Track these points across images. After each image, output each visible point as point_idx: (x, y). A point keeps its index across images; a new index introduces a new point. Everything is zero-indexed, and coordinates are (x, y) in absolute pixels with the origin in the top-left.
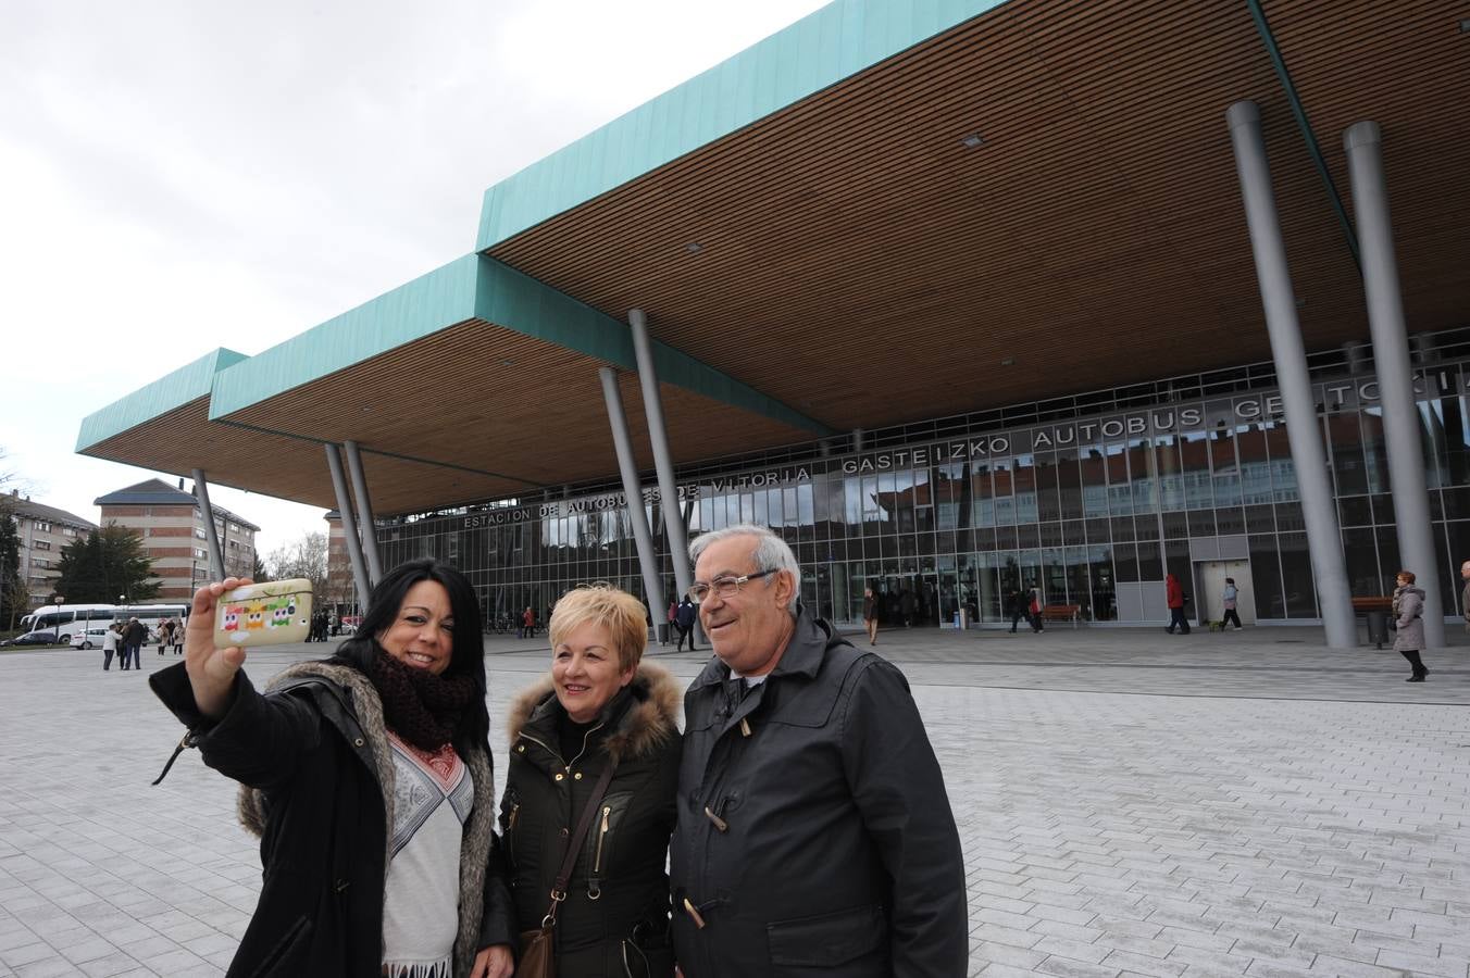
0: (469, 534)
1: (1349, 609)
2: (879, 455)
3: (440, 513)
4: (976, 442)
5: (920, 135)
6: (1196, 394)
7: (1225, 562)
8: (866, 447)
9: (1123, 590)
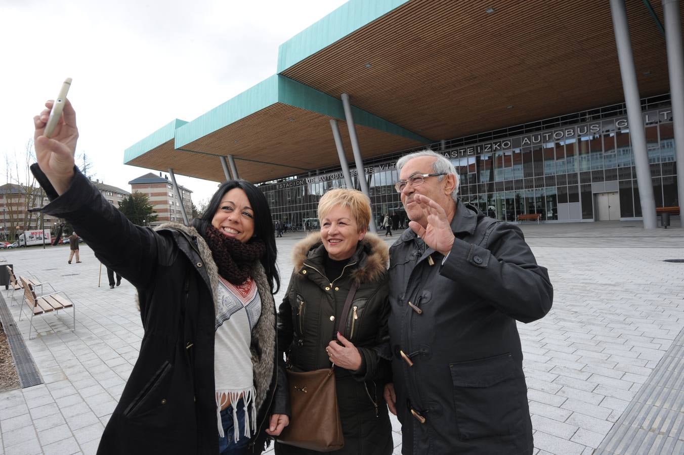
0: (279, 191)
1: (654, 213)
2: (452, 151)
3: (266, 183)
4: (496, 143)
5: (466, 10)
6: (598, 117)
7: (608, 193)
8: (447, 148)
9: (560, 207)
